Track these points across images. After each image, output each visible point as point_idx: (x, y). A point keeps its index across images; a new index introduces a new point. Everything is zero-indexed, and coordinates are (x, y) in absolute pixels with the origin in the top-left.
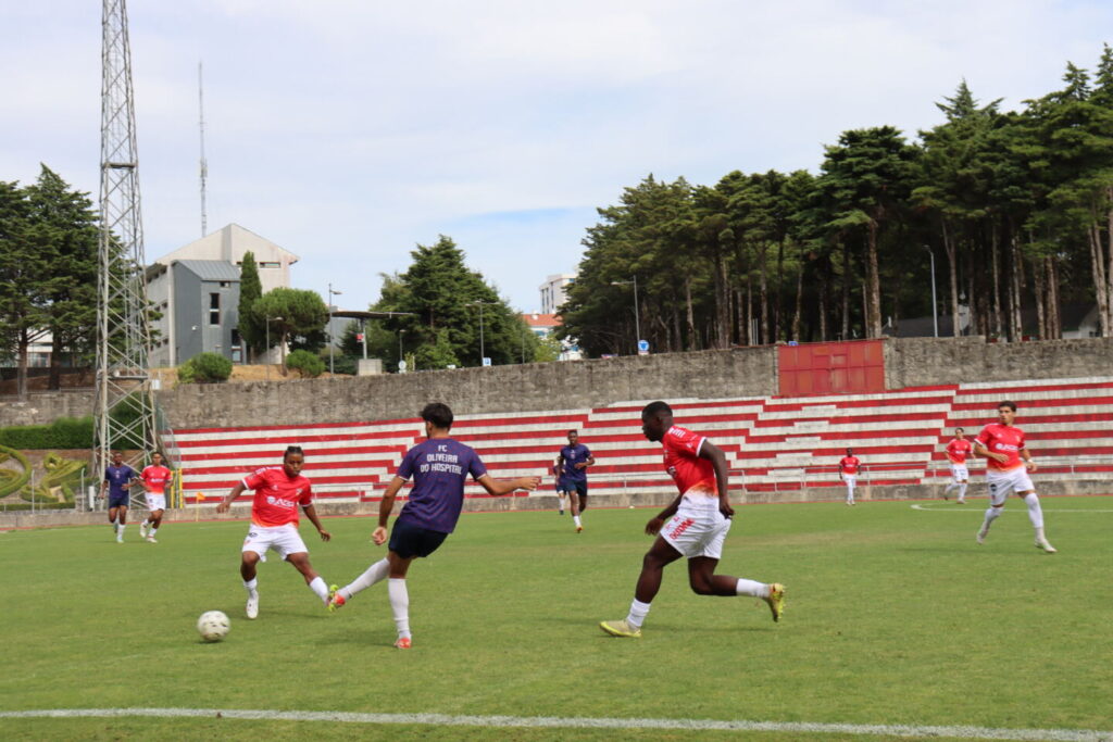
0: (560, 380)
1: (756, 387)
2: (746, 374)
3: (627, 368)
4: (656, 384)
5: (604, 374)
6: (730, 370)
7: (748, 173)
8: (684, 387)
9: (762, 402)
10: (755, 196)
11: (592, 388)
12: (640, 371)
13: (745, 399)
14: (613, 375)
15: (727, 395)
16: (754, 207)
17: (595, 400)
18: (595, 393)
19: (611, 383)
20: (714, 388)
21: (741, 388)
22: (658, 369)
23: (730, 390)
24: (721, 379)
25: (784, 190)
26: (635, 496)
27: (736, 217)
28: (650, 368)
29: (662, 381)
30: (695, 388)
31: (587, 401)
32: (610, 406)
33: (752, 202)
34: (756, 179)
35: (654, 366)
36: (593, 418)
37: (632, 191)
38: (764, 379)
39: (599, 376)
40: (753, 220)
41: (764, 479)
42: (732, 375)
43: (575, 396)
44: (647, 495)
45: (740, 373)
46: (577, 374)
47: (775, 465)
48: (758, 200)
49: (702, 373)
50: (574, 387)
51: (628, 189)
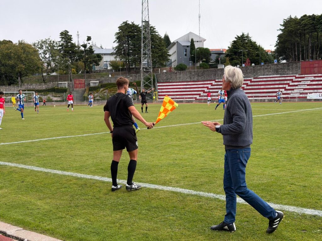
0: (247, 71)
1: (295, 72)
2: (292, 68)
3: (263, 67)
4: (270, 72)
5: (257, 69)
6: (288, 68)
7: (308, 15)
8: (277, 72)
9: (295, 76)
10: (308, 21)
11: (254, 73)
12: (266, 68)
13: (292, 75)
14: (259, 69)
15: (287, 74)
16: (308, 24)
17: (255, 75)
18: (255, 74)
19: (259, 71)
20: (284, 73)
21: (291, 73)
22: (270, 68)
23: (288, 73)
24: (286, 70)
25: (316, 19)
26: (256, 100)
27: (303, 27)
28: (268, 67)
29: (271, 71)
30: (279, 73)
31: (253, 76)
32: (258, 77)
33: (307, 23)
34: (310, 16)
35: (269, 67)
36: (253, 80)
37: (286, 20)
38: (297, 70)
39: (256, 70)
40: (307, 28)
41: (289, 96)
42: (289, 69)
43: (250, 75)
44: (258, 99)
45: (291, 69)
46: (251, 69)
47: (293, 92)
48: (309, 22)
49: (281, 69)
50: (250, 72)
51: (284, 19)
